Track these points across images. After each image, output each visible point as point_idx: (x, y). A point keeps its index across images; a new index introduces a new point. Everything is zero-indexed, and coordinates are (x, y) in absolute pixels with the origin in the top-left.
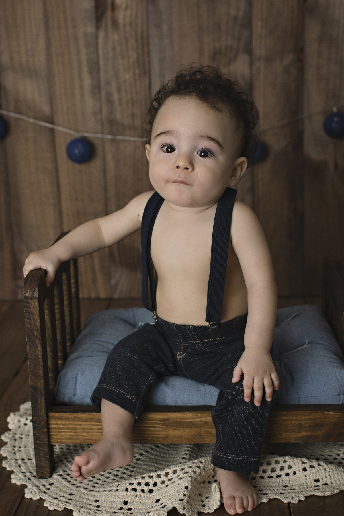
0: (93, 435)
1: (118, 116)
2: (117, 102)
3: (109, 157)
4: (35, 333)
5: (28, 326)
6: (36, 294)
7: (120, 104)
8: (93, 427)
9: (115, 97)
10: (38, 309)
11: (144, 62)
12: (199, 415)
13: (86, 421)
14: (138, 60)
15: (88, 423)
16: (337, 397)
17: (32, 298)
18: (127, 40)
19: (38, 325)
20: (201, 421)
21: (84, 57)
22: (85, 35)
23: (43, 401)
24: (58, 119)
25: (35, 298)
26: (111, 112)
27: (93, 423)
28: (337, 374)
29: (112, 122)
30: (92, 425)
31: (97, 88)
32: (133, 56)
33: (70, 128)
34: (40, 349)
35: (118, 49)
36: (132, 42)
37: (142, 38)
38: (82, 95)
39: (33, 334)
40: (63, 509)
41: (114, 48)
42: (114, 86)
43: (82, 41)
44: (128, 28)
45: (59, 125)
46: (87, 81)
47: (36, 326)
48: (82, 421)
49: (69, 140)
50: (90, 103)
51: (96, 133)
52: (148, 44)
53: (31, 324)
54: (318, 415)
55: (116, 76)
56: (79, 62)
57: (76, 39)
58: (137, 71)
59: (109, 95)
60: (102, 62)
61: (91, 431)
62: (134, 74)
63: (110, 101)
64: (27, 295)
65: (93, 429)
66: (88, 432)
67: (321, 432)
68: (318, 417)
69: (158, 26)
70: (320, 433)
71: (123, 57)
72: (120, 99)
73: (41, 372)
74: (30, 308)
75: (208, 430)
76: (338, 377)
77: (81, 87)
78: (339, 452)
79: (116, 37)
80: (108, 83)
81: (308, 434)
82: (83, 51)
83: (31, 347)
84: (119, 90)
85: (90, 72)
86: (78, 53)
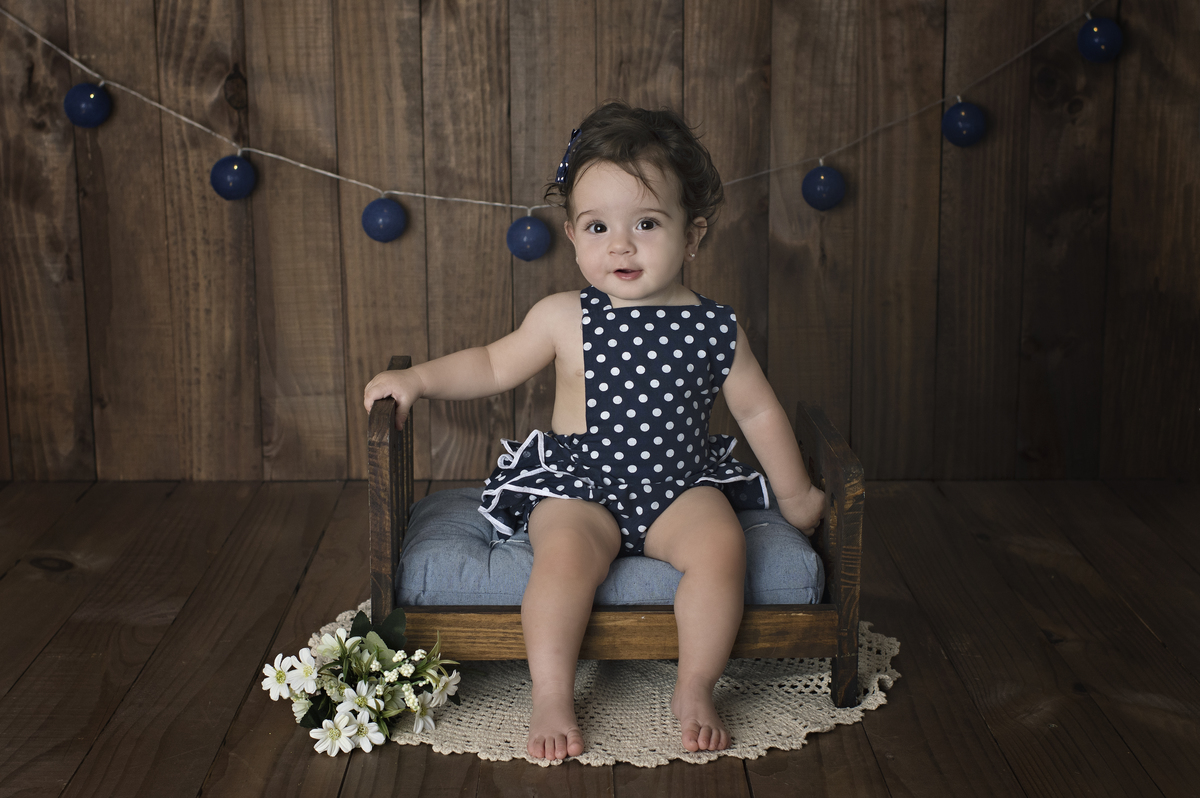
0: (458, 647)
1: (453, 163)
2: (451, 139)
3: (435, 232)
4: (382, 494)
5: (373, 484)
6: (387, 439)
7: (457, 142)
8: (459, 634)
9: (449, 129)
10: (388, 459)
11: (500, 72)
12: (612, 617)
13: (449, 626)
14: (490, 69)
15: (452, 629)
16: (804, 591)
17: (380, 444)
18: (471, 36)
19: (388, 483)
20: (615, 626)
21: (396, 61)
22: (400, 23)
23: (389, 594)
24: (348, 165)
25: (385, 444)
26: (441, 156)
27: (459, 629)
28: (805, 557)
29: (441, 172)
30: (457, 631)
31: (417, 113)
32: (482, 61)
33: (368, 183)
34: (387, 518)
35: (456, 48)
36: (481, 38)
37: (498, 30)
38: (391, 125)
39: (380, 496)
40: (418, 743)
41: (448, 48)
42: (447, 109)
43: (393, 34)
44: (474, 15)
45: (348, 176)
46: (401, 102)
47: (384, 484)
48: (443, 626)
49: (365, 205)
50: (403, 137)
51: (415, 191)
52: (508, 43)
53: (376, 482)
54: (781, 617)
55: (451, 95)
56: (388, 68)
57: (384, 29)
58: (488, 88)
59: (437, 125)
60: (426, 70)
61: (456, 641)
62: (483, 91)
63: (439, 137)
64: (373, 439)
65: (459, 638)
66: (452, 642)
67: (787, 643)
68: (781, 620)
69: (526, 13)
70: (785, 644)
71: (464, 64)
72: (457, 134)
73: (388, 552)
74: (376, 458)
75: (626, 639)
76: (806, 561)
77: (390, 111)
78: (812, 677)
79: (453, 28)
80: (436, 106)
81: (768, 645)
82: (396, 50)
83: (376, 514)
84: (455, 118)
85: (407, 88)
86: (387, 54)
